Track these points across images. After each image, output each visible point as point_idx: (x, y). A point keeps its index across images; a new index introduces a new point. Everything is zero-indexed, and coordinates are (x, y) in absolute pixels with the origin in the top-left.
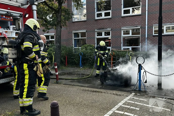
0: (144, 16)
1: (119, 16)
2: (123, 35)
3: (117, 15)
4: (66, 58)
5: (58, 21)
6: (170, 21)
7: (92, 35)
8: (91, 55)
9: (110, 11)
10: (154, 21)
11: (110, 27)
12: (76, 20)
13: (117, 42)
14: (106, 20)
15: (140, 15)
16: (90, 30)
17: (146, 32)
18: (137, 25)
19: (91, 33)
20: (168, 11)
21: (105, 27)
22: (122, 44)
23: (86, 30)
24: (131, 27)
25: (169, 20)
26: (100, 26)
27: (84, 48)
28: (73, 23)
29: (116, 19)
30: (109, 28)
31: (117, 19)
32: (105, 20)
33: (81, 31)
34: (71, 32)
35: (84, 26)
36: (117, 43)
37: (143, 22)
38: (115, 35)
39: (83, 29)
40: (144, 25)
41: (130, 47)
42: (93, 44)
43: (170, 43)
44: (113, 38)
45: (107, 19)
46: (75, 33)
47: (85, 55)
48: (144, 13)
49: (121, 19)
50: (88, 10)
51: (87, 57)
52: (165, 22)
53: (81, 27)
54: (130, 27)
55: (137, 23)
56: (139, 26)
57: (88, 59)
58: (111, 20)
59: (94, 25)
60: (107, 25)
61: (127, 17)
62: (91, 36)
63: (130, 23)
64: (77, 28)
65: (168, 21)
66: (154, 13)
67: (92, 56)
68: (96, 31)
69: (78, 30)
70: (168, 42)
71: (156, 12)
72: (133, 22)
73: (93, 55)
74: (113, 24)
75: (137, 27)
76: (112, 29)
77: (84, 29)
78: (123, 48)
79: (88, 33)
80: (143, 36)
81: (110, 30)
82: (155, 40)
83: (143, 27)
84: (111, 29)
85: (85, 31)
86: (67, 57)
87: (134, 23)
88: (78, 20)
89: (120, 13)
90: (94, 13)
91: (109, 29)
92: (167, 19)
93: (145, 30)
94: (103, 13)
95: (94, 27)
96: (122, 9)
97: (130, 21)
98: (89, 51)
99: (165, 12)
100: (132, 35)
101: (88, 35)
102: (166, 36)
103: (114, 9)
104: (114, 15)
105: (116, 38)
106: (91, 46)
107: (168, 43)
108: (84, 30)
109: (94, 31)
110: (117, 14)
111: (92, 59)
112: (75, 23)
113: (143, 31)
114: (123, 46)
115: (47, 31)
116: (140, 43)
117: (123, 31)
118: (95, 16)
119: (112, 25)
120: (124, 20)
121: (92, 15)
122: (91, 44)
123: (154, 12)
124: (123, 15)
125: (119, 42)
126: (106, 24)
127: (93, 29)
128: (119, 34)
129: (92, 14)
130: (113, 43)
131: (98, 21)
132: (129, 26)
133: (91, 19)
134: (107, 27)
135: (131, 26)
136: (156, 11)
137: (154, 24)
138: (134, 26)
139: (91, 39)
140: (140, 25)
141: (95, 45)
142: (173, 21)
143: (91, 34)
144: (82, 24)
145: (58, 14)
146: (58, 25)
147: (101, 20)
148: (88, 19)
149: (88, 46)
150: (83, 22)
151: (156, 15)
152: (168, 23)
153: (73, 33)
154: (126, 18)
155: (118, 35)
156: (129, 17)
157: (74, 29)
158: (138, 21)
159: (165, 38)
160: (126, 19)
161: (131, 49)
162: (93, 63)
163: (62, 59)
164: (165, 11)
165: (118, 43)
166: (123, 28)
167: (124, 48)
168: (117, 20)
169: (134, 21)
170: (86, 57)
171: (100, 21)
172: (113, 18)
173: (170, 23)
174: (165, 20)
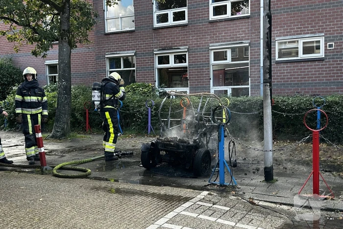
0: (257, 19)
1: (205, 20)
2: (214, 61)
3: (200, 18)
4: (87, 113)
5: (64, 30)
6: (312, 30)
7: (148, 63)
8: (140, 106)
9: (185, 9)
10: (278, 30)
11: (186, 45)
12: (113, 30)
13: (201, 77)
14: (178, 30)
15: (248, 17)
16: (144, 51)
17: (260, 55)
18: (242, 40)
19: (146, 58)
20: (308, 6)
21: (174, 44)
22: (211, 81)
23: (135, 51)
24: (230, 43)
25: (308, 27)
26: (164, 42)
27: (129, 91)
28: (105, 37)
29: (197, 26)
30: (184, 45)
31: (199, 26)
32: (175, 29)
33: (123, 53)
34: (102, 56)
35: (129, 43)
36: (200, 80)
37: (255, 33)
38: (198, 62)
39: (128, 50)
40: (257, 38)
41: (228, 87)
42: (151, 82)
43: (313, 77)
44: (192, 67)
45: (180, 26)
46: (111, 59)
47: (128, 106)
48: (256, 13)
49: (208, 27)
50: (137, 8)
51: (131, 111)
52: (300, 31)
53: (123, 46)
54: (228, 43)
55: (241, 34)
56: (247, 41)
57: (133, 115)
58: (187, 28)
59: (152, 41)
60: (179, 41)
61: (221, 21)
62: (146, 65)
63: (227, 36)
64: (115, 46)
65: (308, 30)
66: (277, 13)
67: (142, 109)
68: (156, 54)
69: (117, 51)
70: (307, 75)
71: (280, 10)
72: (233, 32)
73: (144, 105)
74: (192, 37)
75: (242, 43)
76: (191, 50)
77: (130, 50)
78: (213, 89)
79: (139, 59)
80: (255, 63)
81: (186, 52)
82: (279, 70)
83: (255, 44)
84: (188, 49)
85: (132, 53)
86: (89, 110)
87: (235, 35)
88: (116, 30)
89: (205, 14)
90: (151, 14)
91: (183, 49)
92: (305, 24)
93: (258, 49)
94: (170, 13)
95: (153, 45)
96: (210, 4)
97: (227, 30)
98: (137, 97)
99: (299, 10)
100: (232, 61)
101: (139, 63)
102: (302, 61)
103: (193, 5)
104: (194, 18)
105: (197, 67)
106: (146, 87)
107: (308, 78)
108: (129, 52)
109: (151, 53)
110: (199, 15)
111: (142, 115)
112: (111, 36)
113: (254, 52)
114: (213, 86)
115: (42, 54)
116: (250, 79)
117: (213, 52)
118: (153, 21)
119: (189, 40)
120: (213, 29)
121: (146, 19)
122: (147, 82)
123: (277, 10)
124: (212, 17)
125: (206, 77)
126: (177, 38)
127: (150, 48)
128: (205, 59)
129: (147, 17)
130: (193, 80)
131: (160, 31)
132: (225, 42)
133: (145, 27)
134: (178, 43)
135: (230, 41)
136: (282, 8)
137: (277, 36)
138: (236, 40)
139: (146, 70)
140: (248, 39)
141: (155, 84)
142: (317, 30)
143: (146, 60)
144: (125, 38)
145: (63, 14)
146: (62, 39)
147: (165, 30)
148: (139, 27)
149: (139, 86)
150: (128, 34)
151: (281, 15)
152: (308, 33)
153: (107, 58)
154: (218, 24)
155: (202, 62)
156: (225, 21)
157: (108, 49)
158: (244, 30)
159: (301, 66)
160: (219, 26)
161: (230, 92)
162: (145, 124)
163: (78, 115)
164: (301, 7)
165: (202, 80)
166: (212, 46)
167: (215, 89)
168: (200, 28)
169: (236, 29)
170: (129, 110)
171: (164, 32)
172: (192, 24)
173: (311, 33)
174: (301, 28)
